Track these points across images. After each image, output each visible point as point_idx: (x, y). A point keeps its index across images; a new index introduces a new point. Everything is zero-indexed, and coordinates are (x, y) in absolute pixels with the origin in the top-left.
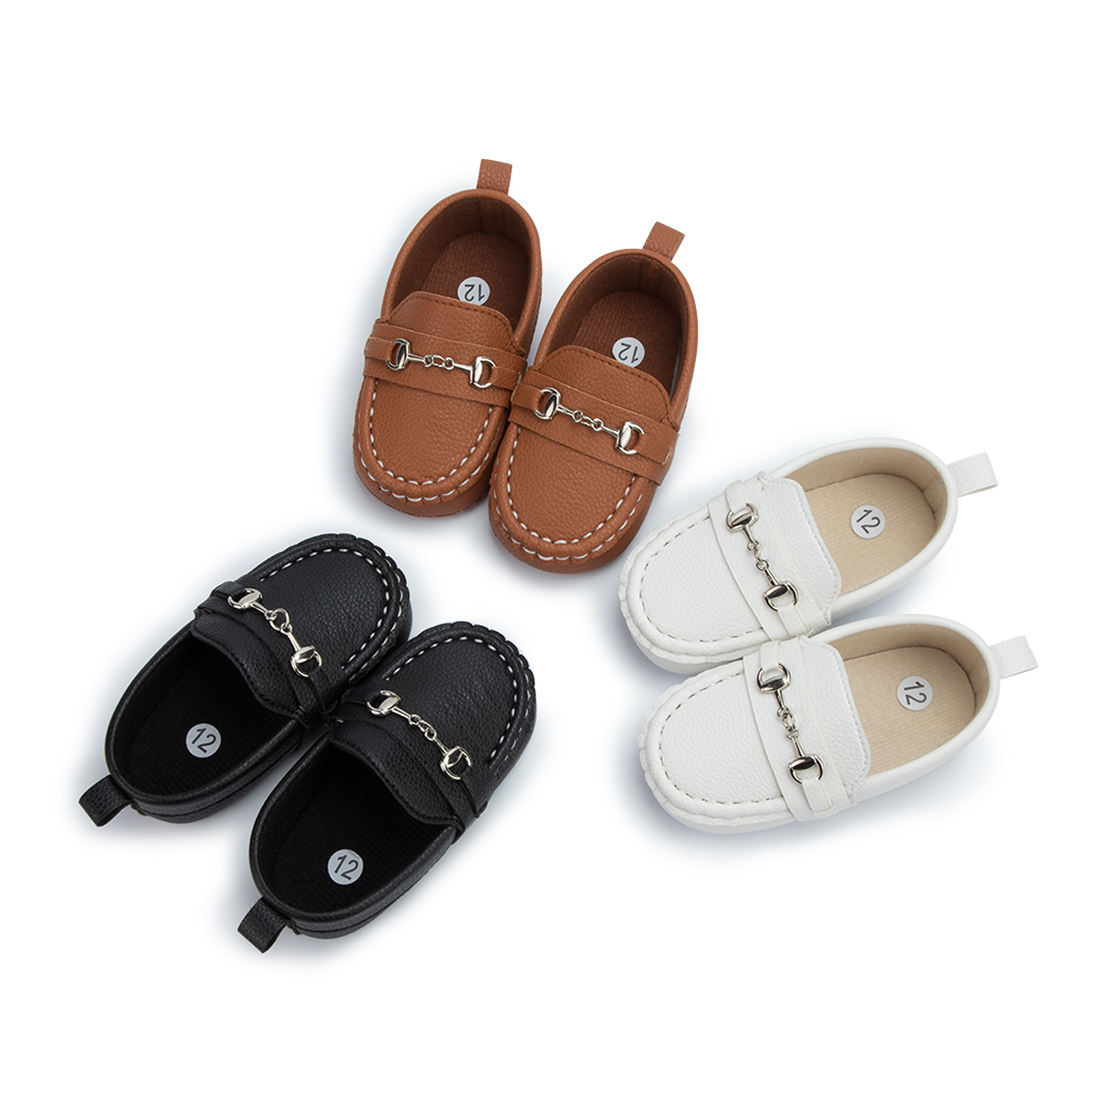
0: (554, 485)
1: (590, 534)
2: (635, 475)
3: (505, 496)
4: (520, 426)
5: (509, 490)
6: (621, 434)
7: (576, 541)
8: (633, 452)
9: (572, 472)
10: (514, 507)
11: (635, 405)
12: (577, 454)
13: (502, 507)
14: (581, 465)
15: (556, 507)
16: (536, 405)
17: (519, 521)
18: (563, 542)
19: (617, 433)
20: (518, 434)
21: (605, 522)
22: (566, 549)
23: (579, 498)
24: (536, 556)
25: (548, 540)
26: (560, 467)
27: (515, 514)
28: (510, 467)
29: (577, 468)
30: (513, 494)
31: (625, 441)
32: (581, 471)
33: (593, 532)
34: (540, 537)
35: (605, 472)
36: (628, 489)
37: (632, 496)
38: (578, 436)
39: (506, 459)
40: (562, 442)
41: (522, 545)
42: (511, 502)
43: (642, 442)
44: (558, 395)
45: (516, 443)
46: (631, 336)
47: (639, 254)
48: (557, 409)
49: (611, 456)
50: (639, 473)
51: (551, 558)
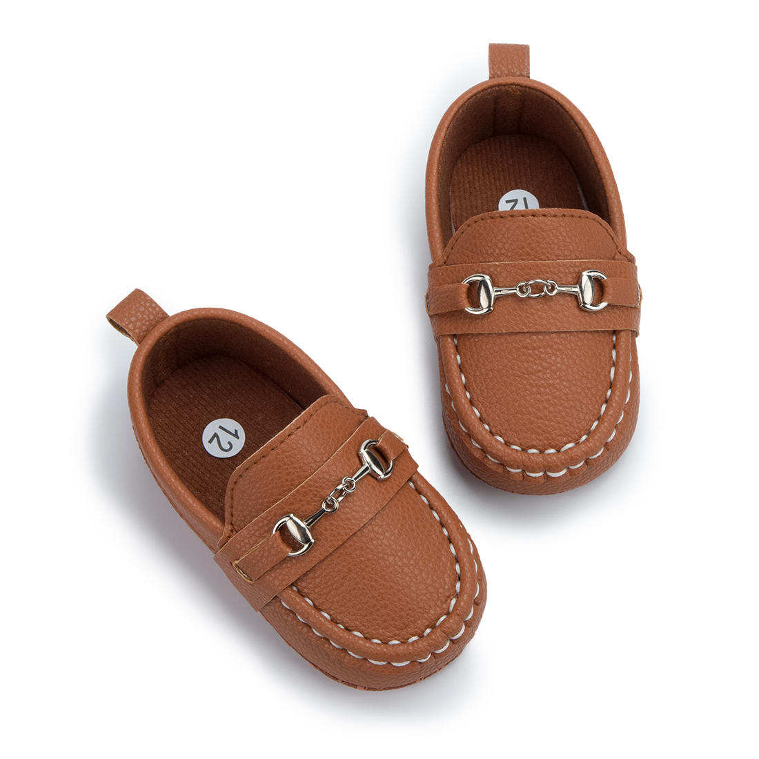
0: (530, 384)
1: (596, 423)
2: (614, 332)
3: (477, 423)
4: (454, 336)
5: (478, 414)
6: (582, 291)
7: (584, 438)
8: (603, 305)
9: (544, 360)
10: (494, 431)
11: (581, 252)
12: (541, 337)
13: (480, 437)
14: (551, 347)
15: (545, 408)
16: (465, 301)
17: (508, 444)
18: (570, 445)
19: (577, 290)
20: (456, 347)
21: (606, 402)
22: (578, 452)
23: (565, 387)
24: (546, 477)
25: (552, 451)
26: (528, 361)
27: (499, 438)
28: (466, 387)
29: (547, 353)
30: (485, 416)
31: (588, 296)
32: (553, 354)
33: (598, 419)
34: (542, 452)
35: (580, 343)
36: (614, 353)
37: (622, 359)
38: (532, 314)
39: (457, 381)
40: (518, 330)
41: (523, 471)
42: (487, 427)
43: (609, 290)
44: (487, 278)
45: (458, 358)
46: (512, 189)
47: (491, 87)
48: (493, 294)
49: (580, 322)
50: (618, 328)
51: (564, 472)
